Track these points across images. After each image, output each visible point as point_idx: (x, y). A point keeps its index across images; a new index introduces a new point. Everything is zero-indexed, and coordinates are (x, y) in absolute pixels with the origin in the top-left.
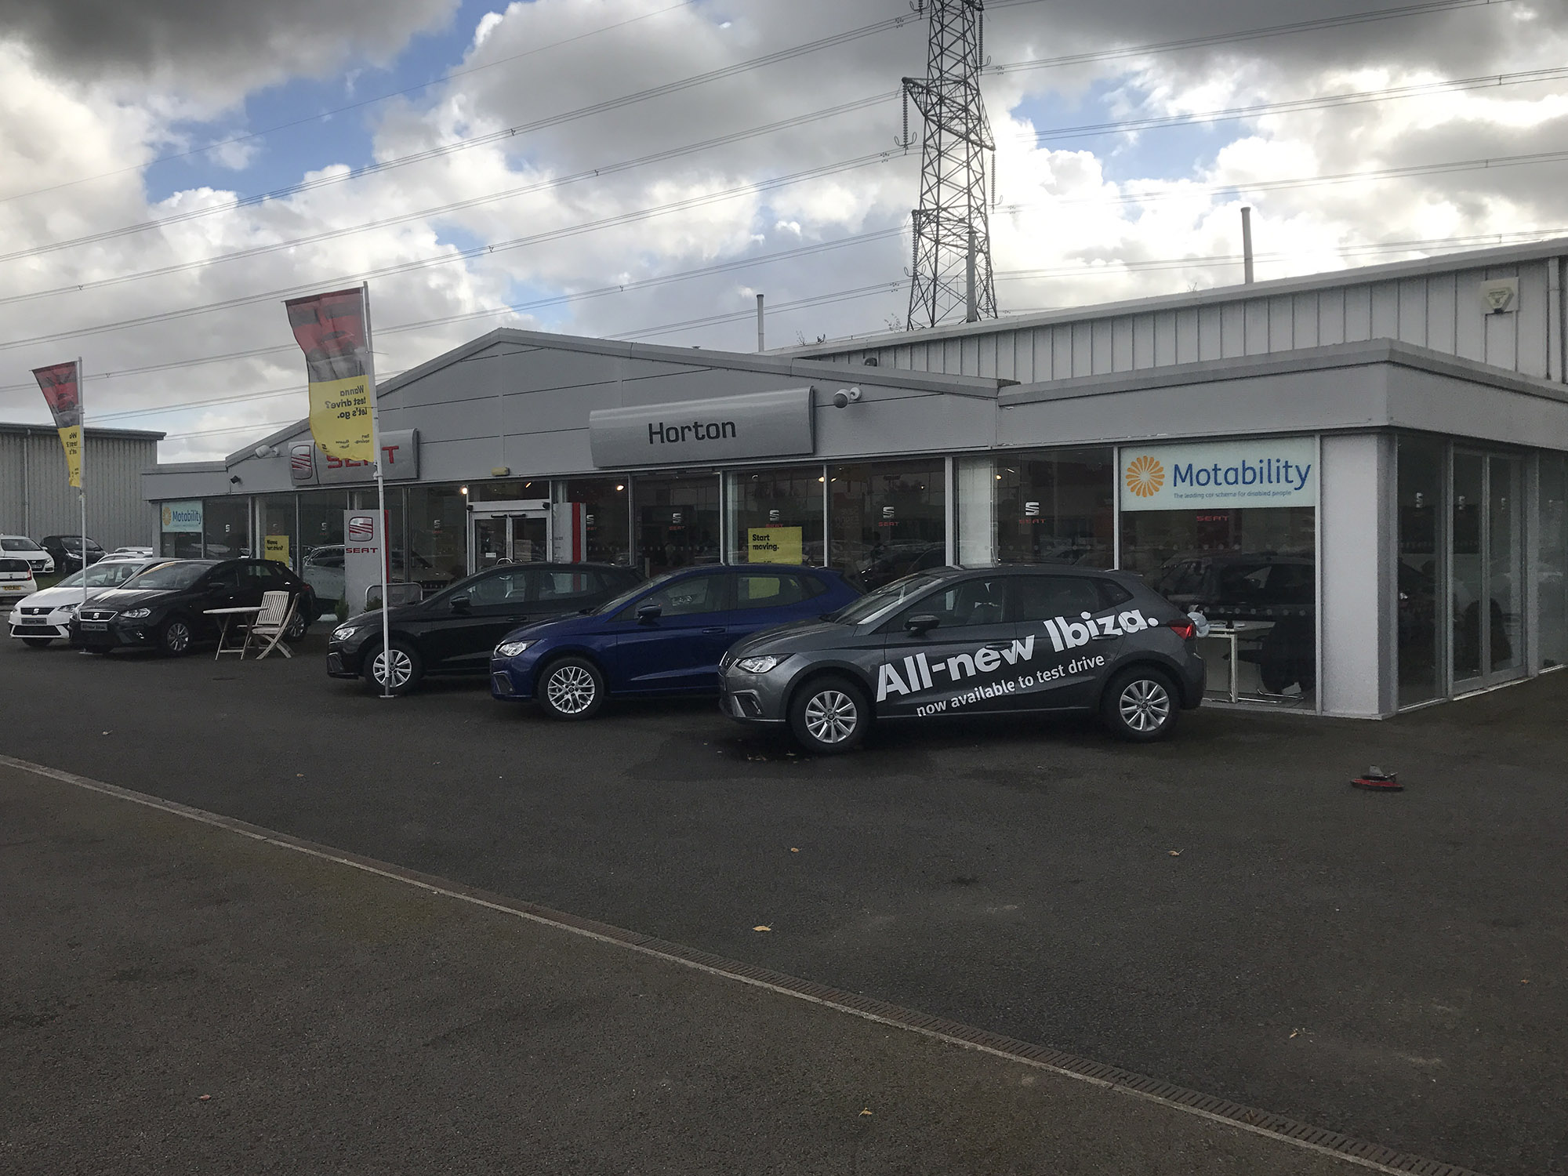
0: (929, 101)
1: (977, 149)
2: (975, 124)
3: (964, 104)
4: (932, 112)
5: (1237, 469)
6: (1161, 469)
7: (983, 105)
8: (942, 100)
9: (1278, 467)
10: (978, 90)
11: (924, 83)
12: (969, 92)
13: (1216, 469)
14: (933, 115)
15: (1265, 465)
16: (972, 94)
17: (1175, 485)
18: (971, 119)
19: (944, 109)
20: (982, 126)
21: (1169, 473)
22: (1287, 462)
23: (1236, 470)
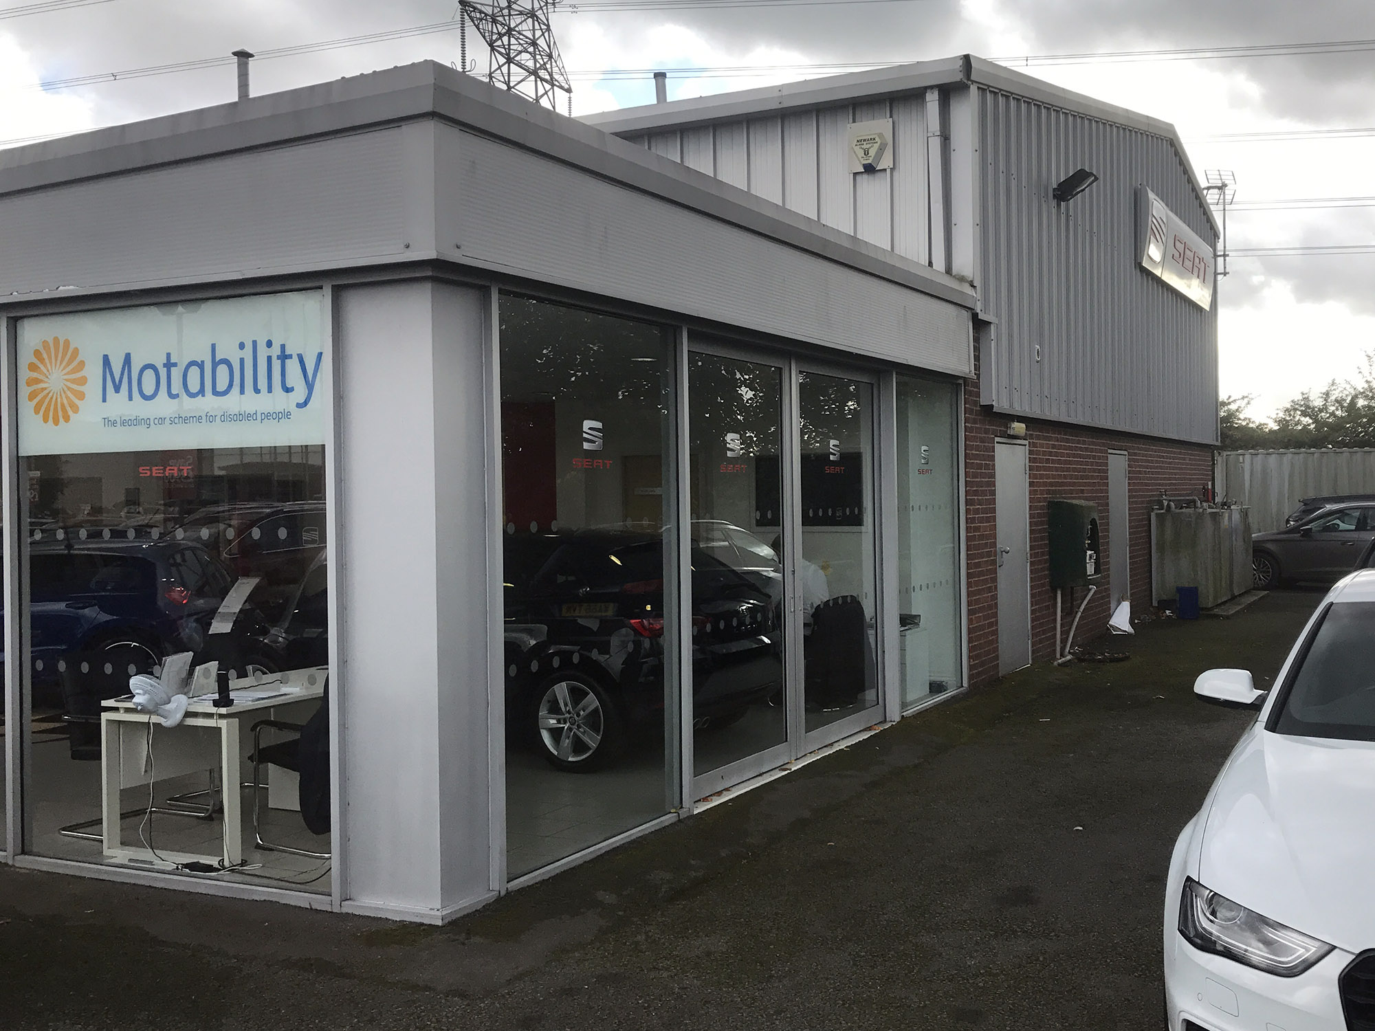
0: (495, 30)
1: (548, 87)
2: (545, 60)
3: (532, 38)
4: (499, 43)
5: (203, 362)
6: (82, 364)
7: (555, 42)
8: (510, 32)
9: (269, 358)
10: (548, 26)
11: (489, 10)
12: (537, 26)
13: (169, 365)
14: (498, 46)
15: (247, 353)
16: (541, 29)
17: (104, 400)
18: (540, 54)
19: (513, 41)
20: (554, 64)
21: (94, 371)
22: (283, 347)
23: (201, 366)
